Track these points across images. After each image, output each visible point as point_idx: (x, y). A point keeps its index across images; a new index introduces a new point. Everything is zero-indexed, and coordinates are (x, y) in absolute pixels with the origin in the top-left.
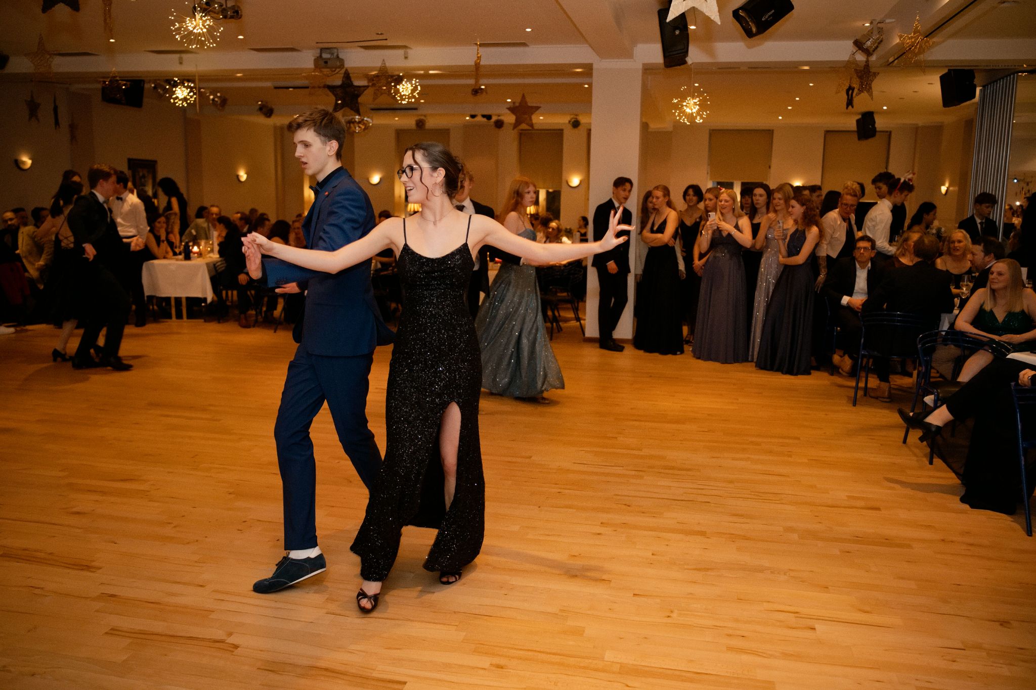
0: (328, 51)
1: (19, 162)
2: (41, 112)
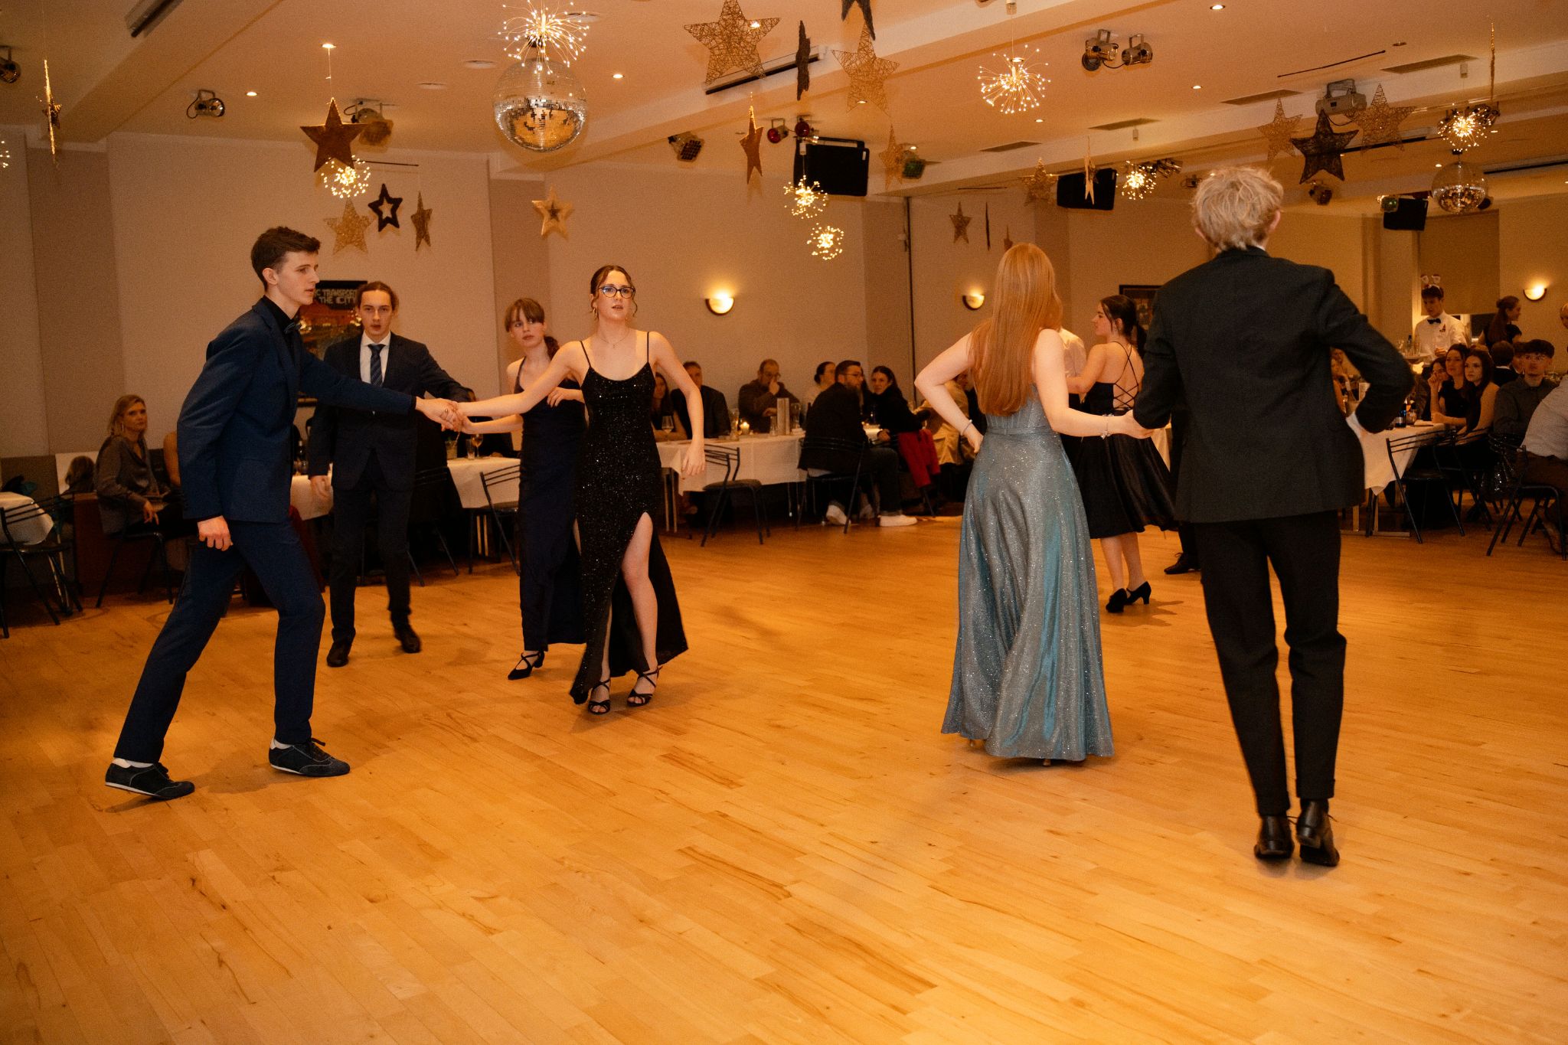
0: (1342, 85)
1: (967, 299)
2: (970, 230)
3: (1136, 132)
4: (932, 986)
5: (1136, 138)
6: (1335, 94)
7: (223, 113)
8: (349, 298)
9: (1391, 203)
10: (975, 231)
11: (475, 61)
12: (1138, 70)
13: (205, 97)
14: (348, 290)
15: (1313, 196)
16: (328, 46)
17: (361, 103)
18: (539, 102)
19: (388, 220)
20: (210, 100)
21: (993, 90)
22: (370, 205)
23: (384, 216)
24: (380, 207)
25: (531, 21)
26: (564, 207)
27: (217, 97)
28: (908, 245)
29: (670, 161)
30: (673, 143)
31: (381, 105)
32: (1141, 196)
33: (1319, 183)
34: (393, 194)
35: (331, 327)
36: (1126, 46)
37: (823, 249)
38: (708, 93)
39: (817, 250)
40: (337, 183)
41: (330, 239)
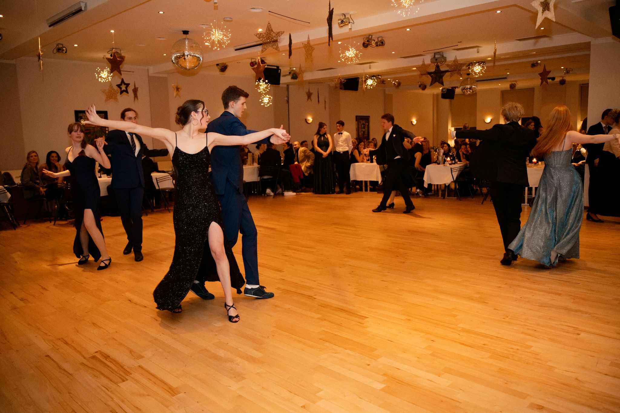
0: (439, 54)
1: (307, 120)
2: (312, 97)
3: (370, 66)
5: (370, 68)
6: (437, 56)
7: (66, 52)
9: (444, 90)
10: (314, 97)
11: (160, 38)
12: (380, 48)
13: (60, 46)
15: (421, 87)
16: (112, 31)
17: (113, 50)
18: (186, 53)
19: (124, 91)
20: (62, 48)
22: (117, 85)
23: (123, 89)
24: (121, 86)
25: (213, 33)
27: (64, 46)
28: (288, 101)
29: (217, 72)
30: (218, 66)
31: (120, 50)
32: (371, 87)
34: (126, 82)
36: (376, 40)
37: (265, 103)
38: (236, 50)
39: (263, 103)
40: (101, 77)
41: (104, 97)
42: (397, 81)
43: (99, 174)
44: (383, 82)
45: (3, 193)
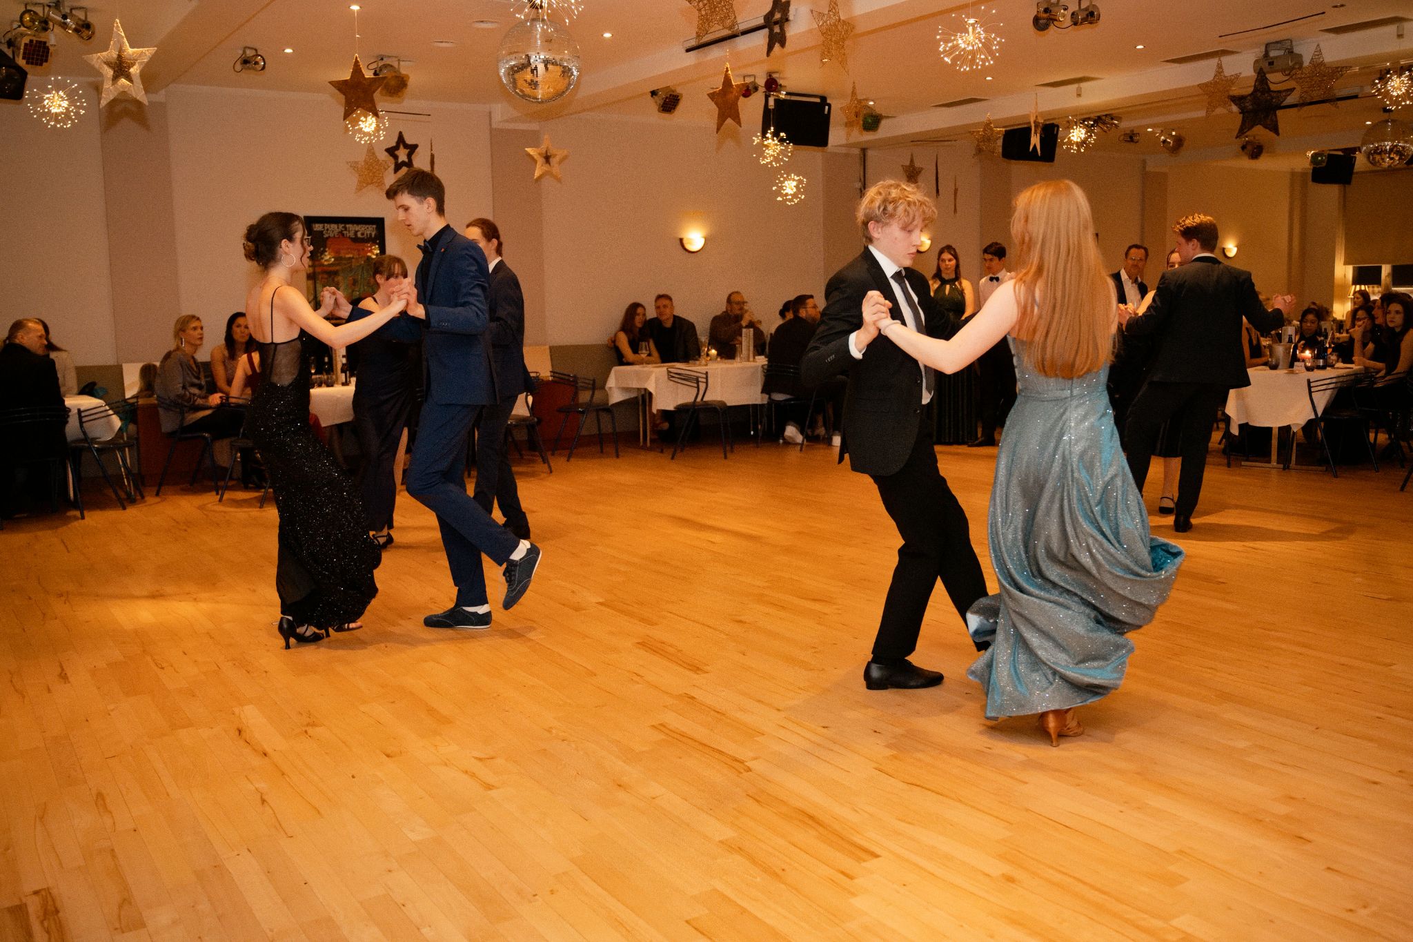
0: (1279, 45)
3: (1079, 89)
4: (877, 856)
5: (1079, 95)
6: (1273, 54)
7: (264, 68)
8: (369, 232)
9: (1320, 158)
10: (926, 181)
11: (482, 21)
12: (1086, 31)
13: (249, 53)
14: (367, 226)
15: (1245, 150)
16: (355, 8)
17: (382, 59)
18: (537, 59)
19: (403, 164)
20: (253, 57)
21: (951, 48)
22: (388, 150)
23: (400, 160)
24: (396, 152)
26: (559, 154)
27: (258, 52)
29: (652, 113)
30: (654, 96)
31: (399, 60)
32: (1083, 149)
33: (1252, 138)
34: (409, 141)
35: (353, 258)
36: (1075, 8)
37: (787, 195)
38: (688, 51)
39: (781, 195)
40: (360, 130)
41: (353, 180)
42: (1174, 133)
43: (344, 374)
44: (1131, 137)
45: (106, 416)
